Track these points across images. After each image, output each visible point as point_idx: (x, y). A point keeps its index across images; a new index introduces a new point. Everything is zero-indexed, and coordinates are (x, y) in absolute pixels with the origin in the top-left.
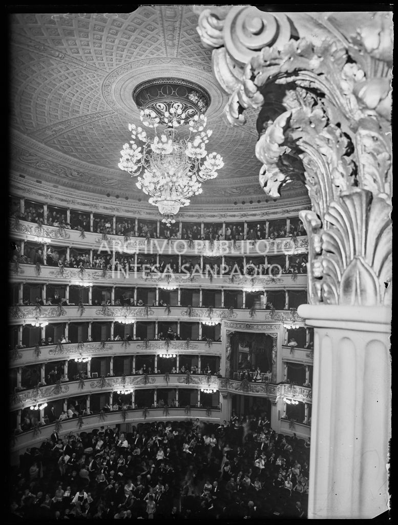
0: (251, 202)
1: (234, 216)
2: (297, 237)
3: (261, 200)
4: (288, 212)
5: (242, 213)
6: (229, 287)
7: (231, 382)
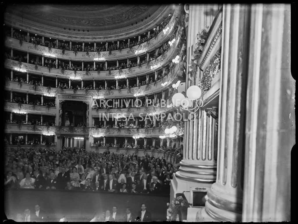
0: (74, 30)
1: (64, 36)
2: (100, 52)
3: (80, 29)
4: (95, 38)
5: (69, 35)
6: (61, 76)
7: (62, 128)
